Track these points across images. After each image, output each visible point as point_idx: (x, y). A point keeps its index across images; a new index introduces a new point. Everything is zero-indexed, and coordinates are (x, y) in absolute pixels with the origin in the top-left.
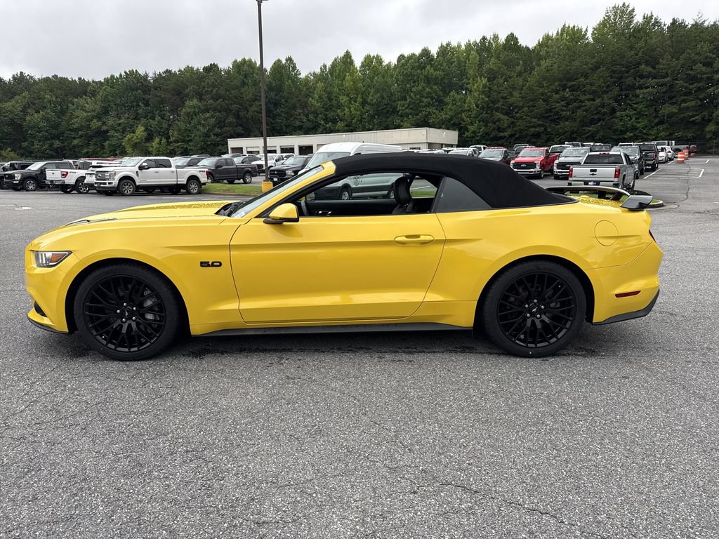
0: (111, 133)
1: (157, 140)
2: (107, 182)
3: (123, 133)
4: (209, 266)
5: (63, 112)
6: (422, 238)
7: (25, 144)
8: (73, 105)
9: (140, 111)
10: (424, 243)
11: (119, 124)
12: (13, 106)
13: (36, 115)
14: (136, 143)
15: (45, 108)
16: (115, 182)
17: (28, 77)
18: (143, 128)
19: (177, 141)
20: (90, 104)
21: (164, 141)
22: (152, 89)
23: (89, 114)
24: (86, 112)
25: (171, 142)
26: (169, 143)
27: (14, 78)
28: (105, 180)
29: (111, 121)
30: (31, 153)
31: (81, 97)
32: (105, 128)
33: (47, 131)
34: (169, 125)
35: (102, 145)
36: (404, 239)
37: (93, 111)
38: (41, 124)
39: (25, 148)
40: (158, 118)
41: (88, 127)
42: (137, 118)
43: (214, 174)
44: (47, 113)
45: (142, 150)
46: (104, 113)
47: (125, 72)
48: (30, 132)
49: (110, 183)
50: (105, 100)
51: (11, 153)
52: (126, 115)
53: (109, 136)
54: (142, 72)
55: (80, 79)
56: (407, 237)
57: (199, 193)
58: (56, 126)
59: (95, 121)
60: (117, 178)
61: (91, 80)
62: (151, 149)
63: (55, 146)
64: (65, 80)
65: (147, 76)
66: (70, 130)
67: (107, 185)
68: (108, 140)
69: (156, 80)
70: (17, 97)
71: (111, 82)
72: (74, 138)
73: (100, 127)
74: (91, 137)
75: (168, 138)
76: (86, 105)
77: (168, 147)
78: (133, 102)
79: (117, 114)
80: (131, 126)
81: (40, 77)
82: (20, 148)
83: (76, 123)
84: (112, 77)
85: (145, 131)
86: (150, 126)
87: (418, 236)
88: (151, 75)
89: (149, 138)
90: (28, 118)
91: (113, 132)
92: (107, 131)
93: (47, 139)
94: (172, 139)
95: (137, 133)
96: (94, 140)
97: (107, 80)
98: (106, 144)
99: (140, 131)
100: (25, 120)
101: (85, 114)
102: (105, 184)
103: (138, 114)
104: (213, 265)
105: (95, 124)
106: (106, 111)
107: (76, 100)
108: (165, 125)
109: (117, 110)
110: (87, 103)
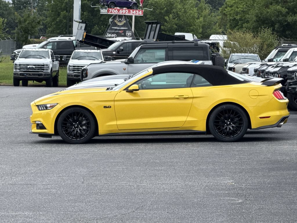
4: (107, 108)
6: (185, 96)
10: (185, 98)
36: (178, 97)
56: (179, 96)
87: (183, 96)
104: (108, 107)
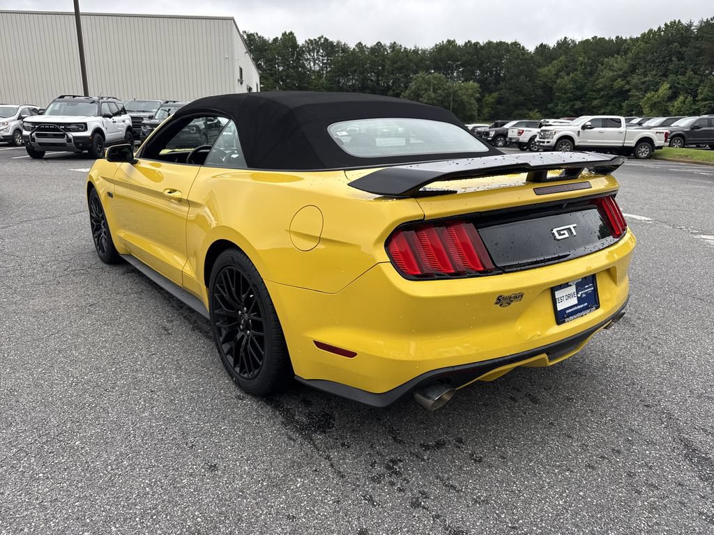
0: (633, 92)
1: (681, 98)
2: (546, 140)
3: (646, 92)
5: (591, 74)
7: (550, 106)
8: (602, 65)
9: (671, 67)
11: (644, 83)
12: (549, 70)
13: (566, 78)
14: (655, 103)
15: (576, 70)
16: (553, 141)
17: (570, 42)
18: (668, 86)
19: (705, 99)
20: (619, 63)
21: (690, 98)
22: (692, 40)
23: (615, 73)
24: (613, 71)
25: (698, 101)
26: (695, 101)
27: (558, 44)
28: (544, 139)
29: (635, 79)
30: (554, 113)
31: (613, 56)
32: (627, 87)
33: (571, 93)
34: (701, 81)
35: (620, 105)
37: (620, 70)
38: (569, 86)
39: (549, 110)
40: (690, 73)
41: (611, 87)
42: (665, 75)
43: (686, 136)
44: (576, 75)
45: (661, 111)
46: (631, 72)
47: (666, 25)
48: (557, 94)
49: (548, 142)
50: (637, 57)
51: (538, 114)
52: (654, 72)
53: (629, 96)
54: (685, 22)
55: (617, 37)
57: (650, 157)
58: (580, 88)
59: (619, 80)
60: (556, 137)
61: (628, 38)
62: (671, 109)
63: (576, 107)
64: (602, 39)
65: (690, 25)
66: (594, 91)
67: (546, 144)
68: (628, 100)
69: (700, 29)
70: (555, 62)
71: (648, 37)
72: (596, 99)
73: (623, 87)
74: (611, 97)
75: (695, 96)
76: (615, 64)
77: (693, 106)
78: (665, 57)
79: (644, 72)
80: (657, 83)
81: (580, 40)
82: (546, 109)
83: (601, 83)
84: (650, 31)
85: (670, 88)
86: (678, 83)
88: (696, 23)
89: (673, 97)
90: (558, 81)
91: (634, 91)
92: (629, 90)
93: (571, 100)
94: (700, 97)
95: (660, 91)
96: (614, 100)
97: (643, 35)
98: (624, 104)
99: (664, 89)
100: (555, 82)
101: (611, 73)
102: (544, 142)
103: (668, 70)
105: (620, 83)
106: (633, 69)
107: (606, 60)
108: (696, 81)
109: (645, 67)
110: (617, 63)
